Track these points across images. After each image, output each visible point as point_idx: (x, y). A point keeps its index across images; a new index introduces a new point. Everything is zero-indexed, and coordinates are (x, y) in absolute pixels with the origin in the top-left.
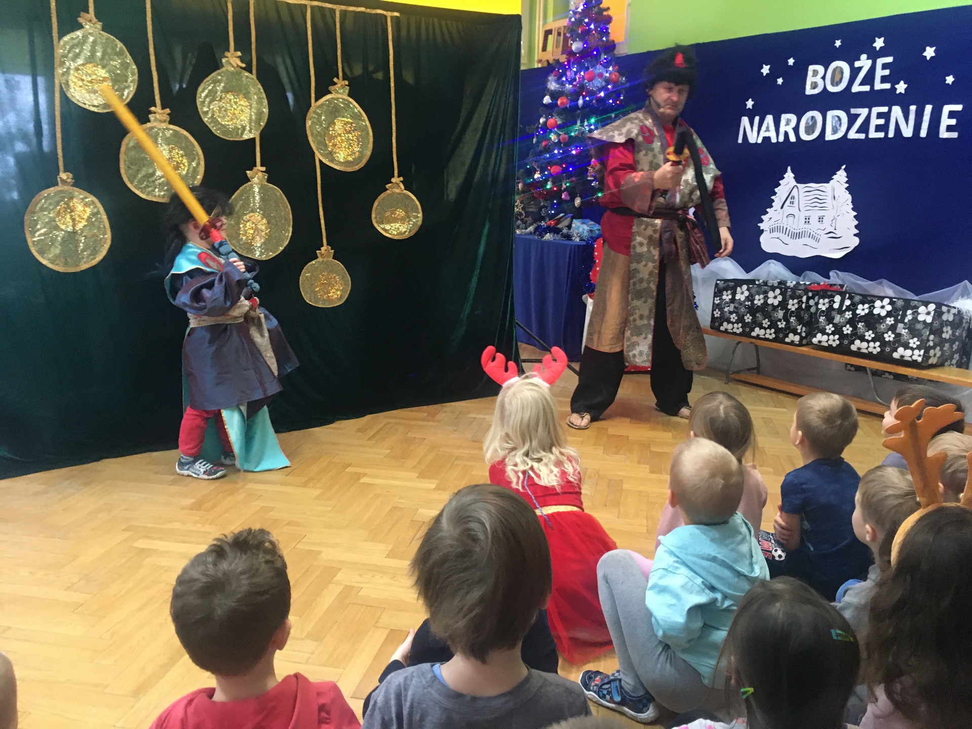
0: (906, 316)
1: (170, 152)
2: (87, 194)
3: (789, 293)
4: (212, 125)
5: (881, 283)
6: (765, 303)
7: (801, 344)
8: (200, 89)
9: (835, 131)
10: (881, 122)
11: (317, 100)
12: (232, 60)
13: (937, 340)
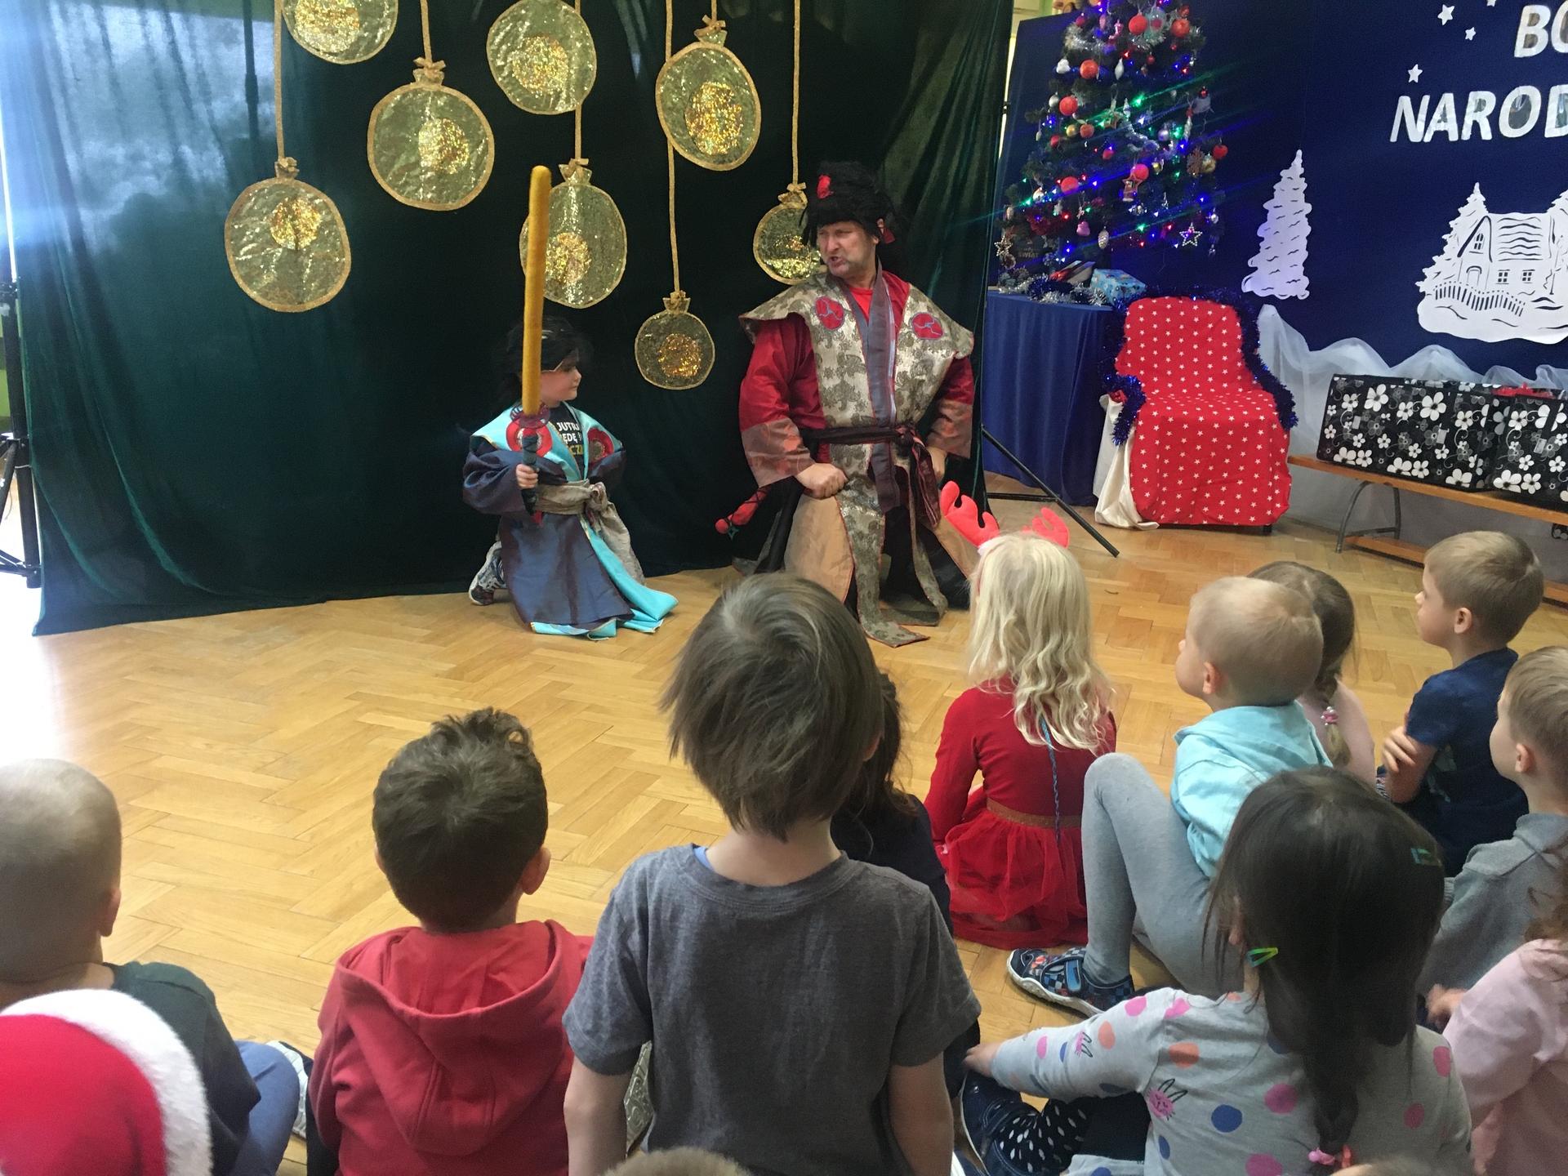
1: (443, 130)
2: (317, 192)
3: (1459, 399)
4: (509, 88)
6: (1416, 417)
7: (1472, 489)
8: (493, 31)
9: (1562, 121)
11: (673, 53)
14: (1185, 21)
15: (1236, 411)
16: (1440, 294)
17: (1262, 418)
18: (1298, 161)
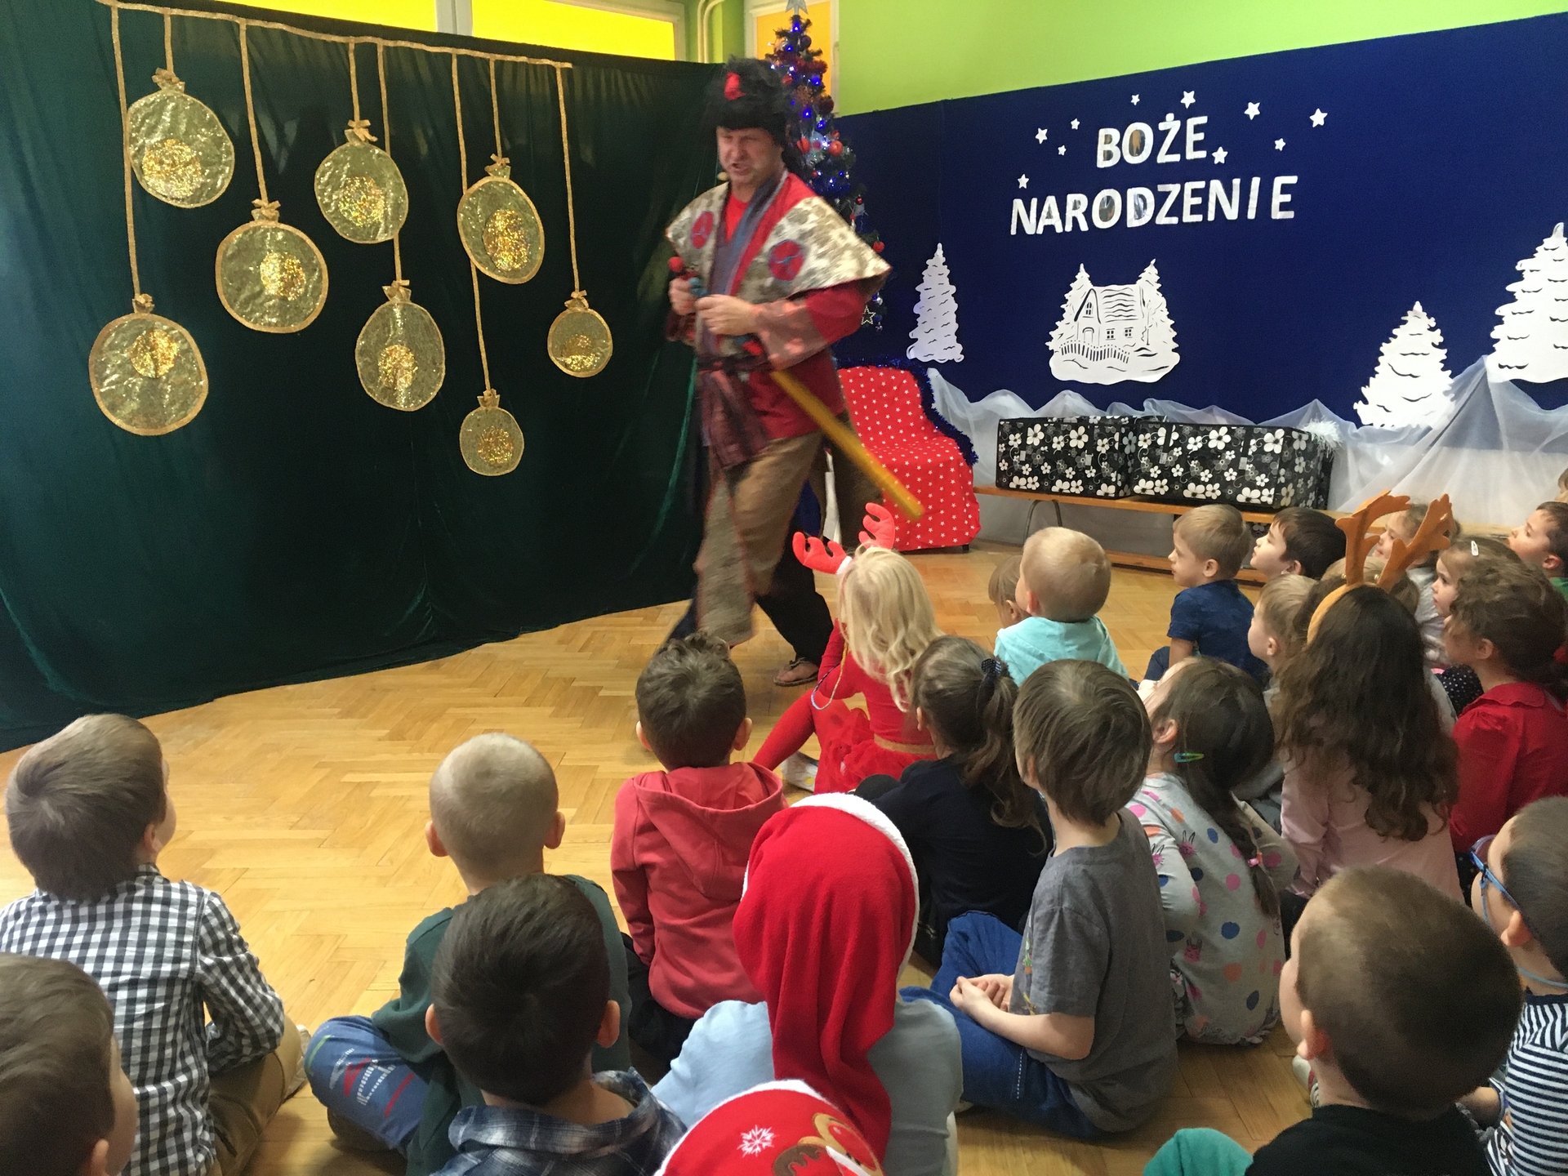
0: (1249, 447)
1: (283, 261)
2: (173, 324)
3: (1097, 431)
4: (336, 222)
5: (1211, 411)
6: (1067, 447)
7: (1117, 497)
8: (318, 173)
9: (1139, 215)
10: (1198, 201)
11: (469, 186)
12: (359, 130)
13: (1289, 475)
14: (838, 143)
15: (933, 456)
16: (1065, 351)
17: (952, 458)
18: (940, 252)
